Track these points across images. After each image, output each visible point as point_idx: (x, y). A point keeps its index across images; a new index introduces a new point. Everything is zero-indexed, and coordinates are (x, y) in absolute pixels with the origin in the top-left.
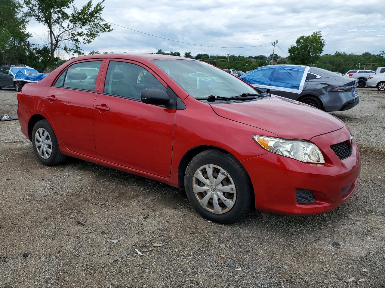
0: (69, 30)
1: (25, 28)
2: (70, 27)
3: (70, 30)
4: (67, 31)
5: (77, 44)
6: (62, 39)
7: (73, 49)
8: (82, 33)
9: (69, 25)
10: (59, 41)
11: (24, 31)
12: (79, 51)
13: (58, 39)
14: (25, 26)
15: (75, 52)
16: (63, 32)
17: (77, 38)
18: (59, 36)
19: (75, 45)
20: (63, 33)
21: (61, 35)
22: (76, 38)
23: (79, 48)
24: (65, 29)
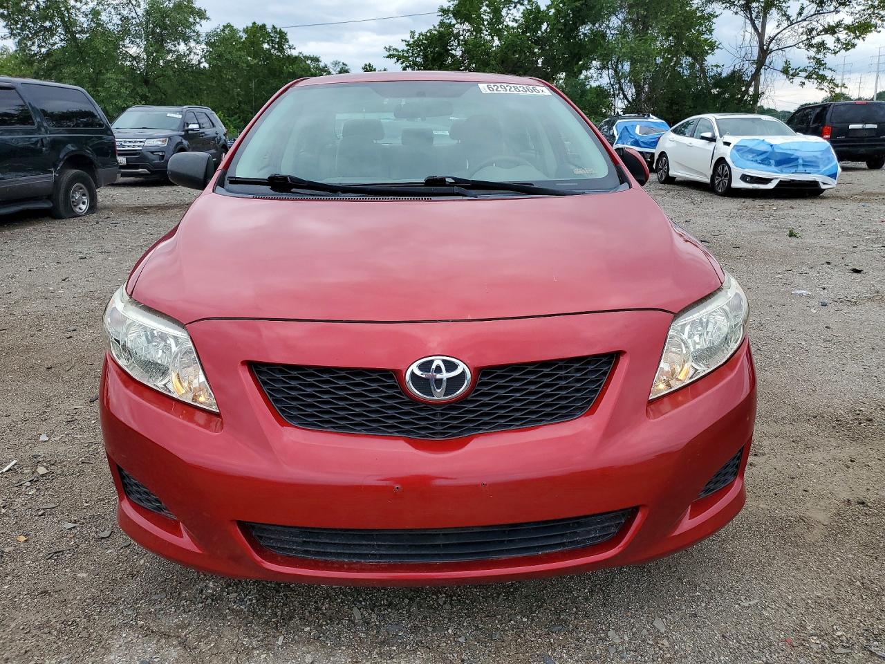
0: (803, 20)
1: (711, 31)
2: (805, 13)
3: (805, 20)
4: (796, 24)
5: (820, 56)
6: (780, 47)
7: (805, 70)
8: (839, 24)
9: (802, 9)
10: (770, 52)
11: (708, 37)
12: (821, 72)
13: (767, 49)
14: (711, 26)
15: (809, 77)
16: (785, 29)
17: (820, 41)
18: (772, 39)
19: (814, 58)
20: (784, 32)
21: (779, 36)
22: (817, 40)
23: (823, 65)
24: (791, 19)
